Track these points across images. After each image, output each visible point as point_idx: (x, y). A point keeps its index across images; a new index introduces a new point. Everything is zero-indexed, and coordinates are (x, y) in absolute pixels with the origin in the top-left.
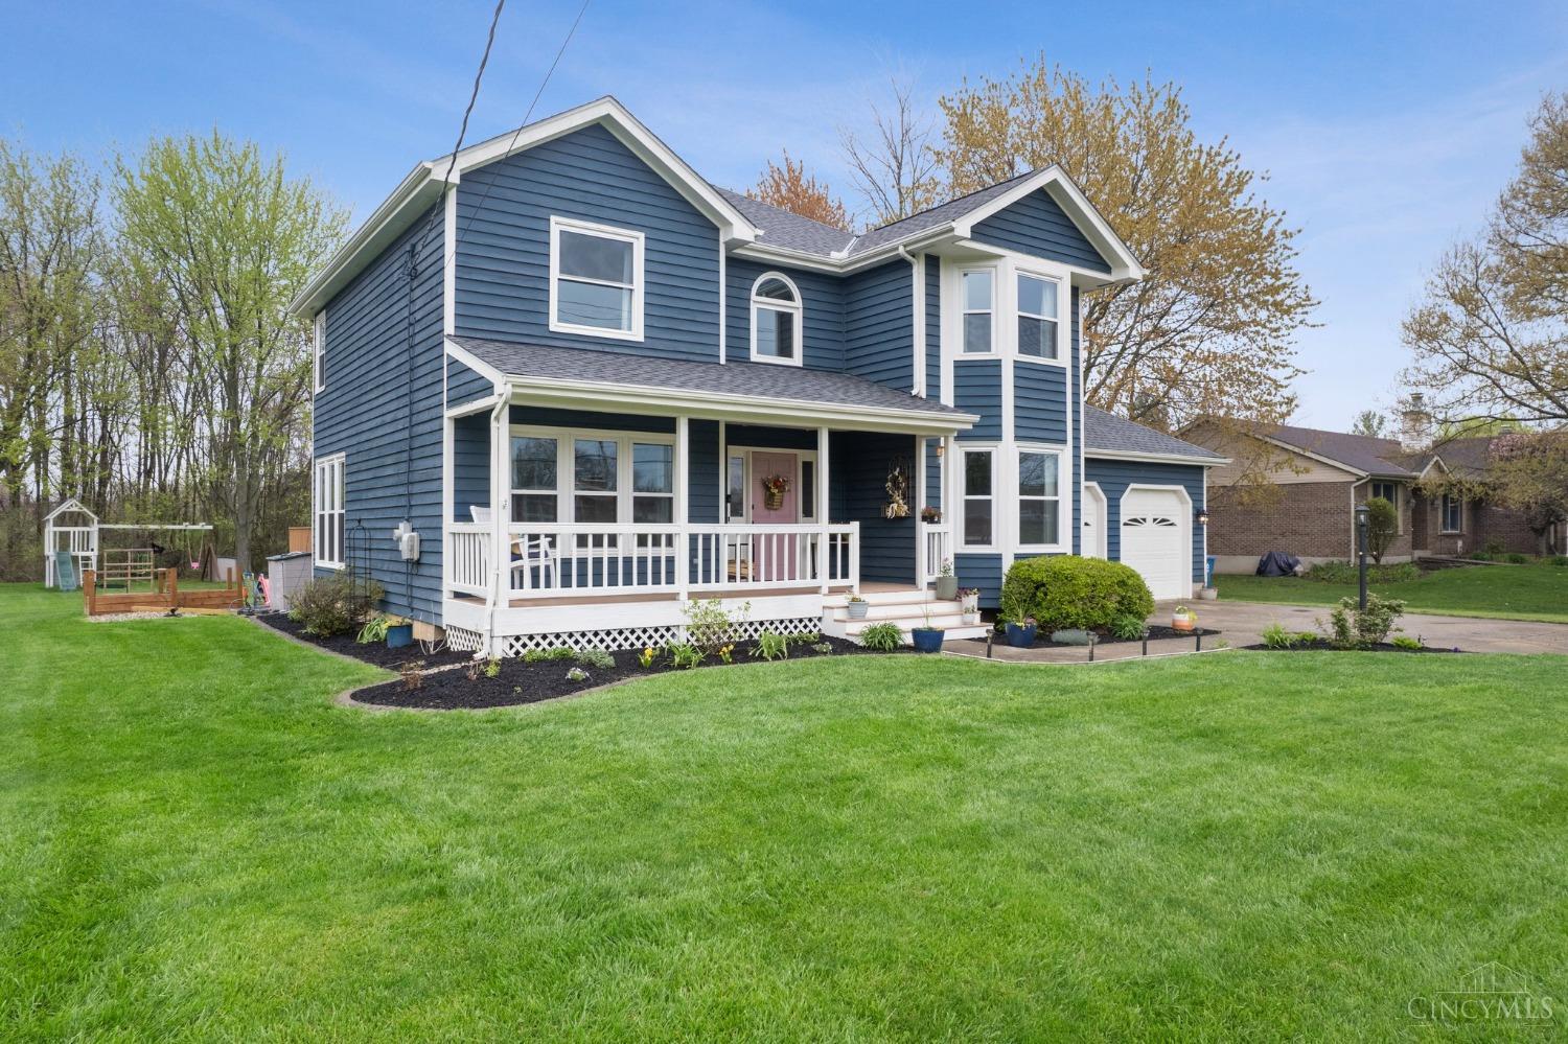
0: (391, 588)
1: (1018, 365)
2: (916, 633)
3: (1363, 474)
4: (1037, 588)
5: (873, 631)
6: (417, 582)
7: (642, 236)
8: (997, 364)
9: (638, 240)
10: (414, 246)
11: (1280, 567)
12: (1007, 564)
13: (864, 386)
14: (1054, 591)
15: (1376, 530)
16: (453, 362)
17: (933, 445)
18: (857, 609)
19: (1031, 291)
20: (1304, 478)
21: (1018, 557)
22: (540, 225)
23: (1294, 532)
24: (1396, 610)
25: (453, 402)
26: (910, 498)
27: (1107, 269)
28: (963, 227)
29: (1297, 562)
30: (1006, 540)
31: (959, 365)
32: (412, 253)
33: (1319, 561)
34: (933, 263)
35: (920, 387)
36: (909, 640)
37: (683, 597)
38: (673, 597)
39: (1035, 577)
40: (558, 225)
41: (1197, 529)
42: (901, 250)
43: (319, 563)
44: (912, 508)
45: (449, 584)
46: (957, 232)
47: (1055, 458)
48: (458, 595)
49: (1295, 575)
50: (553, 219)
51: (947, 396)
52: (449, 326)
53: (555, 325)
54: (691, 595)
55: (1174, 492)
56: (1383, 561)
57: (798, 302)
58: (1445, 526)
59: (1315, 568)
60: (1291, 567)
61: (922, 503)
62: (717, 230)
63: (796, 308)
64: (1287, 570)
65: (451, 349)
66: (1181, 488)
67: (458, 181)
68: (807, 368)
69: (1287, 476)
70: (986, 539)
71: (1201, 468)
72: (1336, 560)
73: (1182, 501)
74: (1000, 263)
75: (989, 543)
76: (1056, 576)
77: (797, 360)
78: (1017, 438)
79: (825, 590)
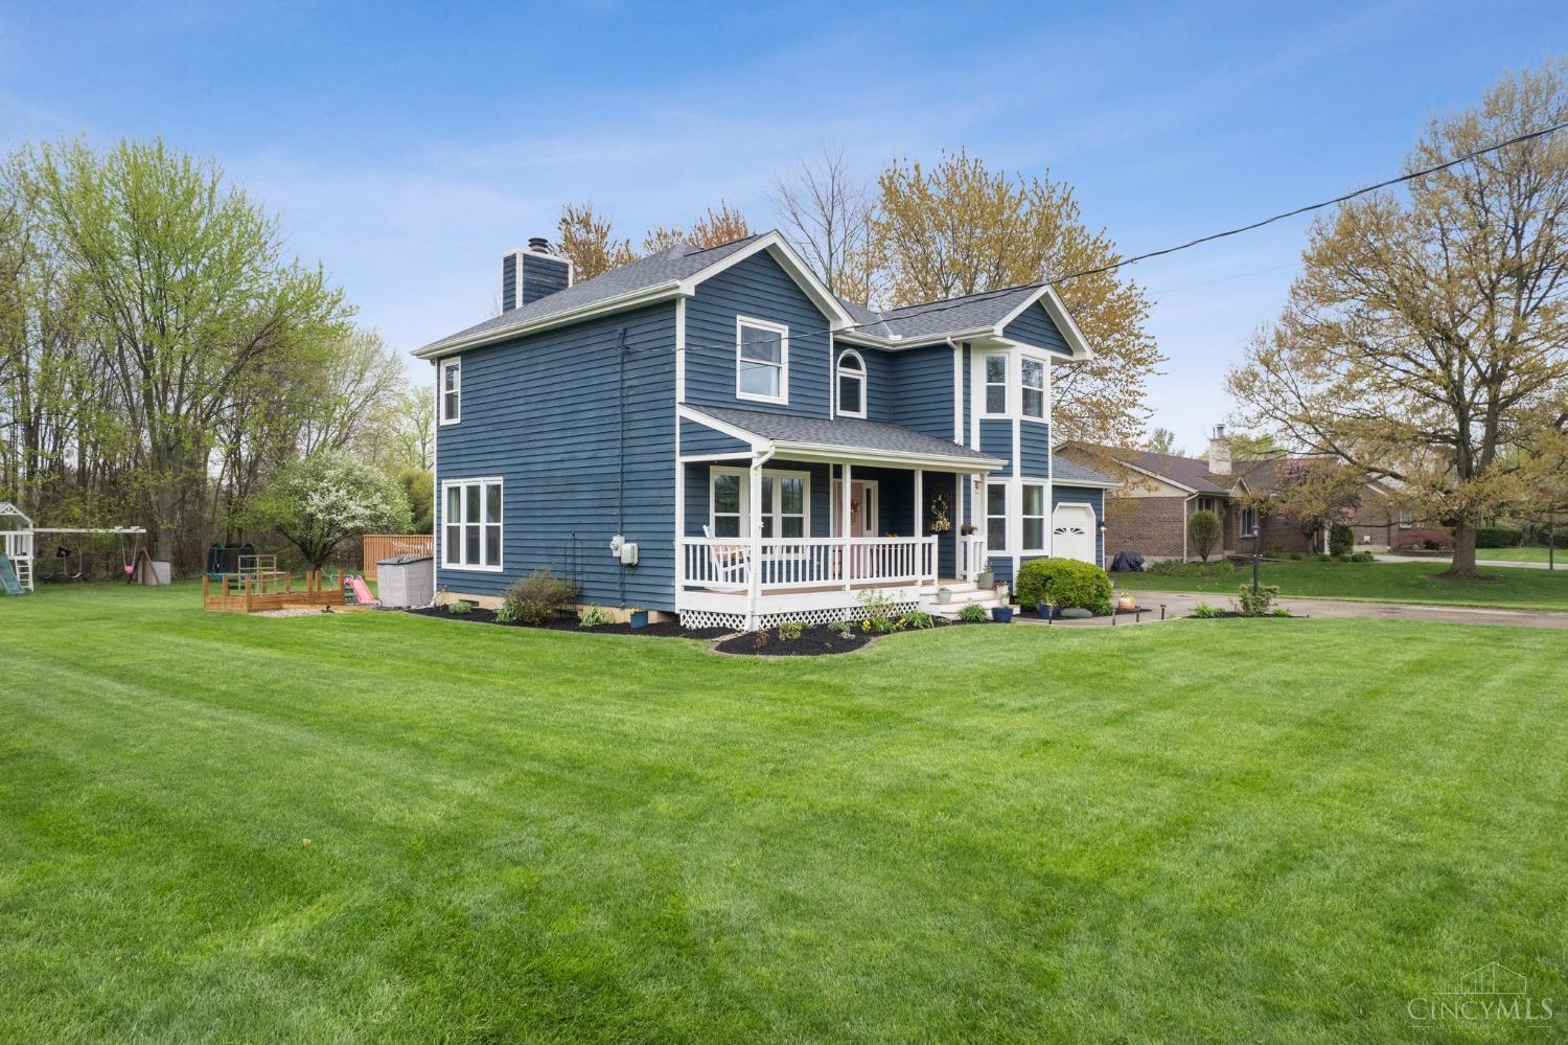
0: (586, 585)
1: (1023, 424)
2: (995, 611)
3: (1194, 491)
4: (1046, 581)
5: (967, 610)
6: (628, 579)
7: (786, 328)
8: (1009, 423)
9: (784, 331)
10: (625, 330)
11: (1130, 565)
12: (1016, 566)
13: (914, 434)
14: (1059, 582)
15: (1202, 535)
16: (686, 423)
17: (967, 480)
18: (943, 595)
19: (1029, 368)
20: (1153, 494)
21: (1023, 559)
22: (731, 322)
23: (1140, 536)
24: (1272, 591)
25: (684, 452)
26: (952, 518)
27: (1070, 352)
28: (998, 329)
29: (1143, 561)
30: (1014, 548)
31: (983, 423)
32: (624, 335)
33: (1160, 559)
34: (967, 348)
35: (959, 439)
36: (990, 615)
37: (848, 588)
38: (839, 588)
39: (1044, 572)
40: (742, 321)
41: (1099, 536)
42: (949, 340)
43: (445, 565)
44: (953, 524)
45: (680, 580)
46: (996, 333)
47: (1040, 488)
48: (687, 588)
49: (1142, 570)
50: (739, 317)
51: (975, 445)
52: (680, 394)
53: (740, 395)
54: (853, 587)
55: (1084, 508)
56: (1209, 558)
57: (864, 371)
58: (1244, 533)
59: (1157, 565)
60: (1138, 564)
61: (960, 522)
62: (829, 322)
63: (861, 375)
64: (1135, 566)
65: (682, 412)
66: (1089, 505)
67: (692, 292)
68: (869, 420)
69: (1140, 492)
70: (1001, 546)
71: (1101, 490)
72: (1172, 558)
73: (1089, 515)
74: (1012, 351)
75: (1004, 549)
76: (1059, 572)
77: (863, 414)
78: (1023, 475)
79: (920, 583)
